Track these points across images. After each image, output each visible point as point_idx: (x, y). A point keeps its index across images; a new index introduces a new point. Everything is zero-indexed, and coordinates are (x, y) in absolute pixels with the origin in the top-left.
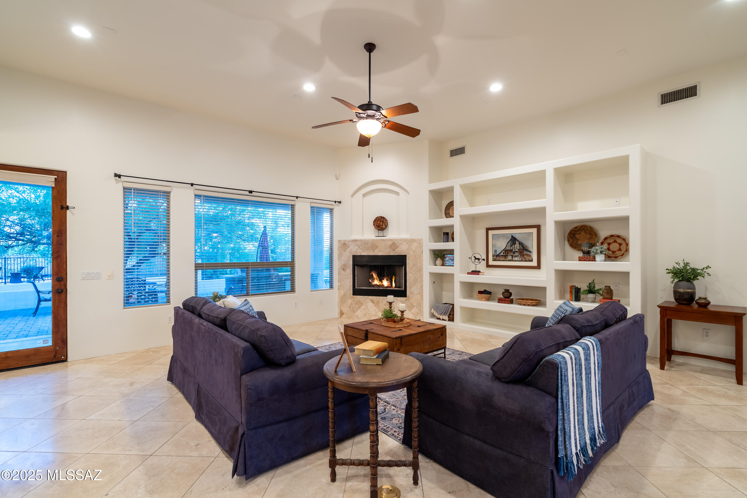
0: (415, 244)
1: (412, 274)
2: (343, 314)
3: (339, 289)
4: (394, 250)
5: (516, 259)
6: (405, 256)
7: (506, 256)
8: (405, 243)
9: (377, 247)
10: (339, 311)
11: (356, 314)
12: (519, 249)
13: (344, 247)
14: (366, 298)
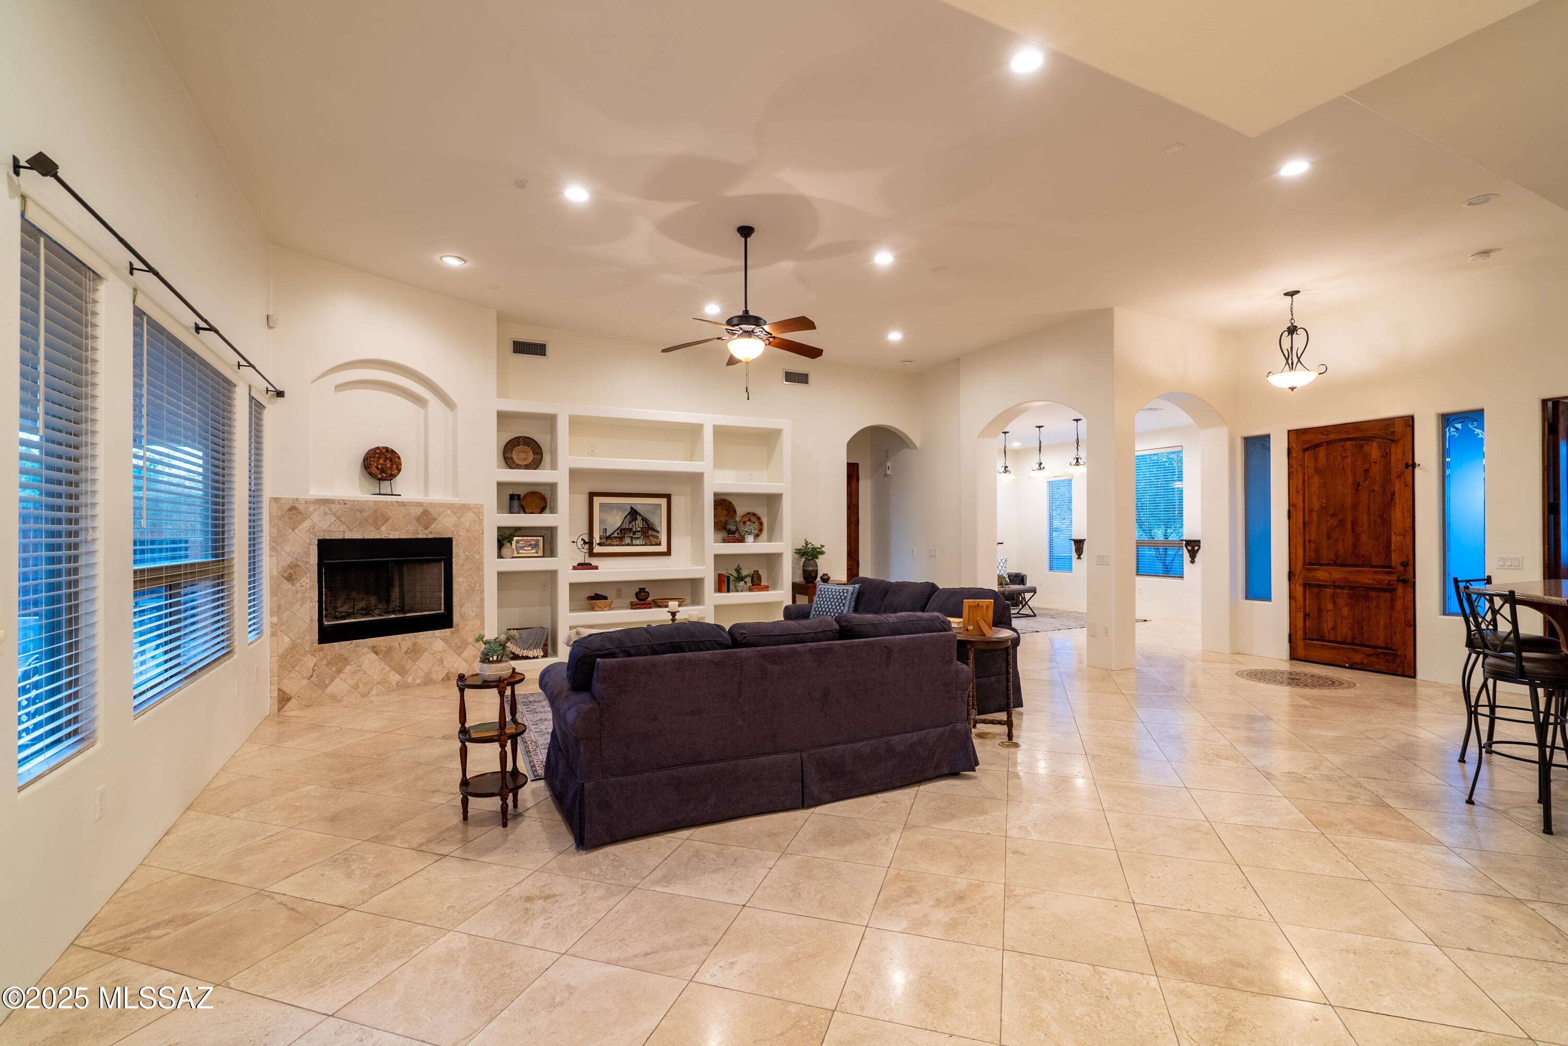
0: (470, 516)
1: (464, 578)
2: (289, 699)
3: (273, 634)
4: (426, 527)
5: (638, 542)
6: (450, 540)
7: (621, 539)
8: (449, 512)
9: (388, 520)
10: (275, 694)
11: (330, 690)
12: (641, 528)
13: (290, 518)
14: (357, 646)
